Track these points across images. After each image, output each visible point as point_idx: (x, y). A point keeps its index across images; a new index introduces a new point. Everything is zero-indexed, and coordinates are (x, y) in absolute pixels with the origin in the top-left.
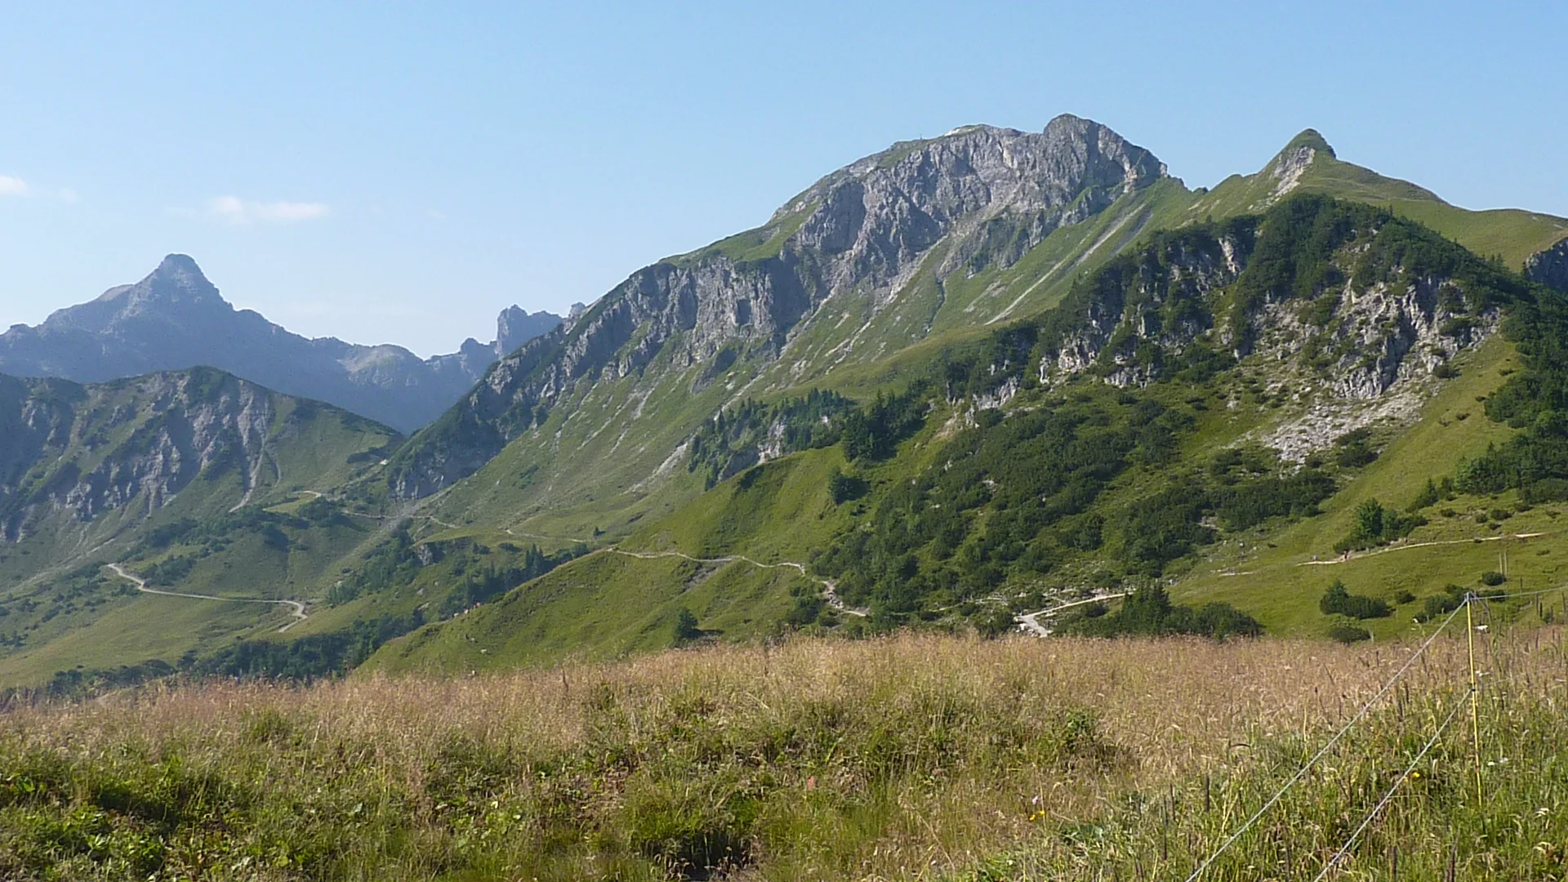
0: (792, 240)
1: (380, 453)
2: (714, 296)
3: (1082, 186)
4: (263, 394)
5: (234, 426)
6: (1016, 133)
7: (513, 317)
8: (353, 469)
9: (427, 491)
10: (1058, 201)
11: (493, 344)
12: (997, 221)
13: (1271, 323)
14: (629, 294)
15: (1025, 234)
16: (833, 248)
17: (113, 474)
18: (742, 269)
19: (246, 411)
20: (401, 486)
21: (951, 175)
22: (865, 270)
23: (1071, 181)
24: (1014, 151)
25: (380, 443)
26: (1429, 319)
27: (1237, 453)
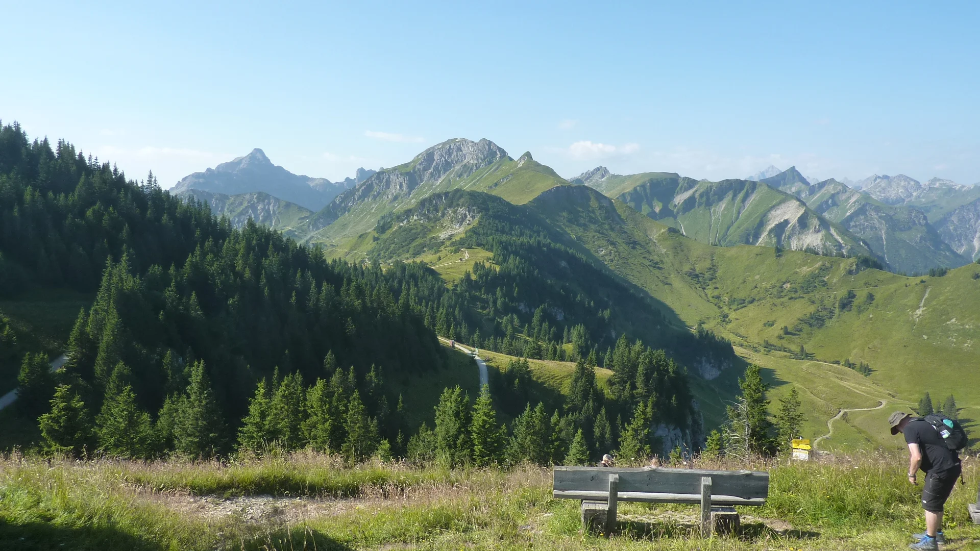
0: (415, 167)
1: (307, 217)
2: (394, 181)
3: (487, 157)
4: (277, 200)
5: (269, 209)
6: (473, 142)
7: (361, 171)
8: (300, 221)
9: (318, 228)
10: (480, 161)
11: (355, 179)
12: (465, 165)
13: (448, 213)
14: (373, 179)
15: (472, 169)
16: (425, 169)
17: (236, 221)
18: (401, 174)
19: (272, 205)
20: (311, 227)
21: (456, 152)
22: (432, 176)
23: (484, 156)
24: (472, 147)
25: (308, 214)
26: (469, 214)
27: (434, 237)
